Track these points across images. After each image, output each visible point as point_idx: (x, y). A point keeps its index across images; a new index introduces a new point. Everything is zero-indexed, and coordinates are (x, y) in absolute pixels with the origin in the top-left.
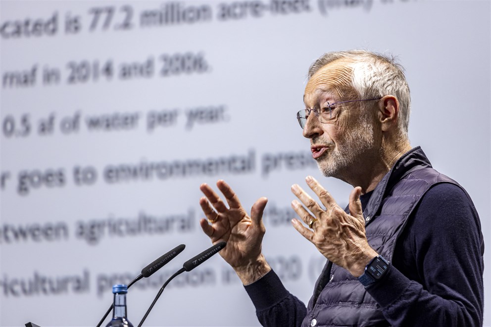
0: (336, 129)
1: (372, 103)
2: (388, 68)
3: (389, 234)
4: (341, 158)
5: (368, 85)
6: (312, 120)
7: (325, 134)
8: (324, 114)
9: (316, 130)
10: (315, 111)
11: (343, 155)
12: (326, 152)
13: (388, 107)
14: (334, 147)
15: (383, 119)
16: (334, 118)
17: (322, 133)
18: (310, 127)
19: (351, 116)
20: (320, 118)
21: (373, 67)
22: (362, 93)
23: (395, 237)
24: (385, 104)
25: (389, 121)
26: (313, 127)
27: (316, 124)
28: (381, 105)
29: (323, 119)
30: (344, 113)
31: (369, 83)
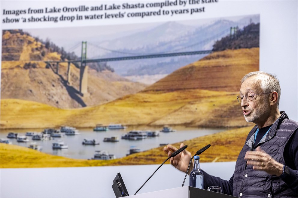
0: (254, 104)
1: (268, 95)
2: (274, 81)
3: (282, 144)
4: (256, 115)
5: (267, 88)
6: (245, 100)
7: (250, 106)
8: (249, 98)
9: (246, 104)
10: (246, 96)
11: (257, 114)
12: (250, 113)
13: (274, 96)
14: (253, 111)
15: (272, 101)
16: (254, 100)
17: (248, 105)
18: (244, 103)
19: (260, 99)
20: (247, 99)
21: (269, 80)
22: (264, 91)
23: (285, 145)
24: (273, 95)
25: (274, 102)
26: (245, 103)
27: (246, 102)
28: (271, 95)
29: (249, 100)
30: (258, 98)
31: (268, 87)
